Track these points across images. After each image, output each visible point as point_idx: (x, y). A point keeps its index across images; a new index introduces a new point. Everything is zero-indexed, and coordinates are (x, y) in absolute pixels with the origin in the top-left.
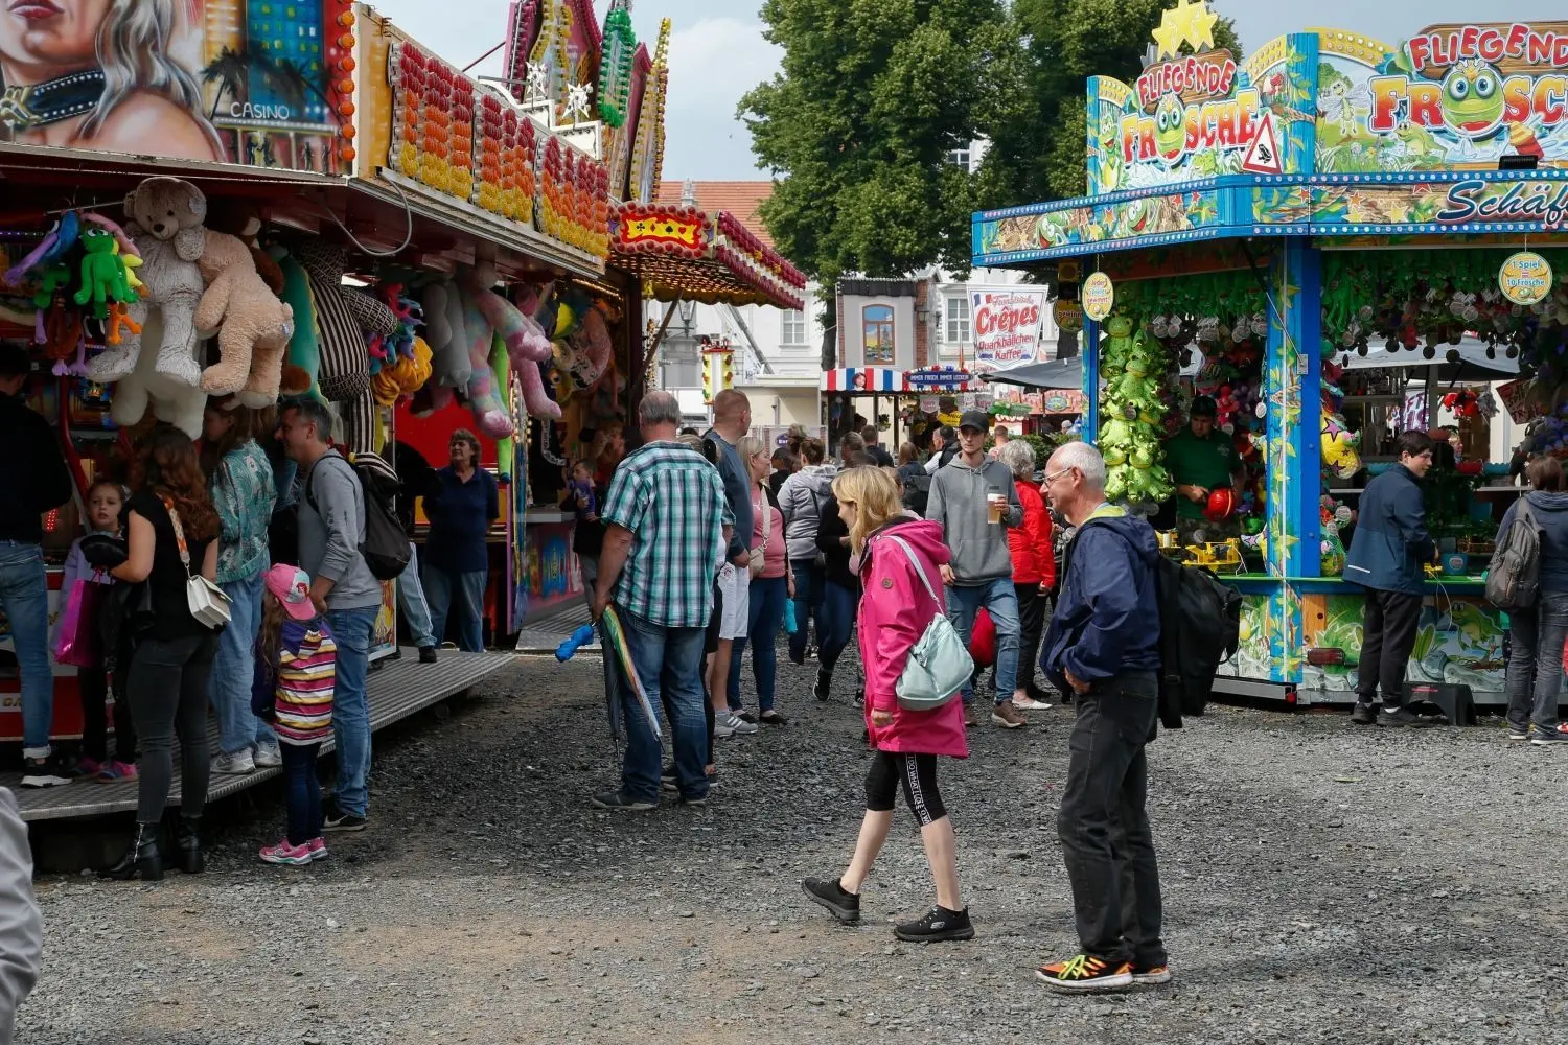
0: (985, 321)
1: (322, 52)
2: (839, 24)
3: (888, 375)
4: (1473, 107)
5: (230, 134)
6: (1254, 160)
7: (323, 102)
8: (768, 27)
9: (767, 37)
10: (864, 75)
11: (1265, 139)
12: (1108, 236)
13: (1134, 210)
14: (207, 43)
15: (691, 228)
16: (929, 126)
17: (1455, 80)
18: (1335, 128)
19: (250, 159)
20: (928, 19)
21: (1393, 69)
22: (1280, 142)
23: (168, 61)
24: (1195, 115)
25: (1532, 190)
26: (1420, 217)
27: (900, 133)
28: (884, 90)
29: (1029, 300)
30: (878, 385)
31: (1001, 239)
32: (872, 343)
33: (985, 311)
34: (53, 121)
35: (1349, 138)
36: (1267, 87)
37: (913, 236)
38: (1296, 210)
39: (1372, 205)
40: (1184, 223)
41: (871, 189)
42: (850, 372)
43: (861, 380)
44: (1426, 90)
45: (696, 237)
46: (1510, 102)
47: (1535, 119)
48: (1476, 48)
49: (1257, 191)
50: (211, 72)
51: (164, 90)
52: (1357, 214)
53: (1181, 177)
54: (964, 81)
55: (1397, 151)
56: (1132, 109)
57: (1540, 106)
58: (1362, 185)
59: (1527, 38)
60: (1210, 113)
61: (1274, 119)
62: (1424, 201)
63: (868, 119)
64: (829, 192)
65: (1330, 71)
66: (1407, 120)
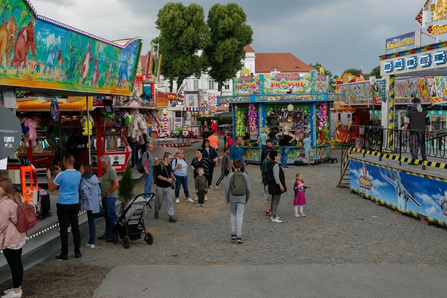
0: (210, 98)
1: (151, 94)
2: (172, 26)
3: (194, 108)
4: (284, 84)
5: (142, 103)
6: (256, 91)
7: (151, 99)
8: (157, 26)
9: (157, 28)
10: (178, 36)
11: (257, 88)
12: (236, 101)
13: (240, 98)
14: (140, 94)
15: (174, 96)
16: (191, 47)
17: (281, 81)
18: (266, 87)
19: (144, 106)
20: (190, 25)
21: (273, 79)
22: (259, 89)
23: (136, 96)
24: (247, 84)
25: (291, 96)
26: (277, 100)
27: (186, 49)
28: (182, 40)
29: (218, 94)
30: (192, 110)
31: (221, 100)
32: (191, 102)
33: (210, 96)
34: (125, 104)
35: (268, 89)
36: (257, 81)
37: (189, 70)
38: (261, 99)
39: (271, 98)
40: (247, 100)
41: (180, 60)
42: (187, 108)
43: (189, 109)
44: (277, 82)
45: (175, 97)
46: (288, 84)
47: (291, 86)
48: (284, 77)
49: (256, 97)
50: (140, 97)
51: (136, 99)
52: (269, 100)
53: (246, 92)
54: (198, 38)
55: (274, 90)
56: (239, 82)
57: (292, 84)
58: (270, 96)
59: (290, 75)
60: (250, 84)
61: (258, 86)
62: (277, 98)
63: (179, 46)
64: (170, 61)
65: (265, 80)
66: (275, 86)
